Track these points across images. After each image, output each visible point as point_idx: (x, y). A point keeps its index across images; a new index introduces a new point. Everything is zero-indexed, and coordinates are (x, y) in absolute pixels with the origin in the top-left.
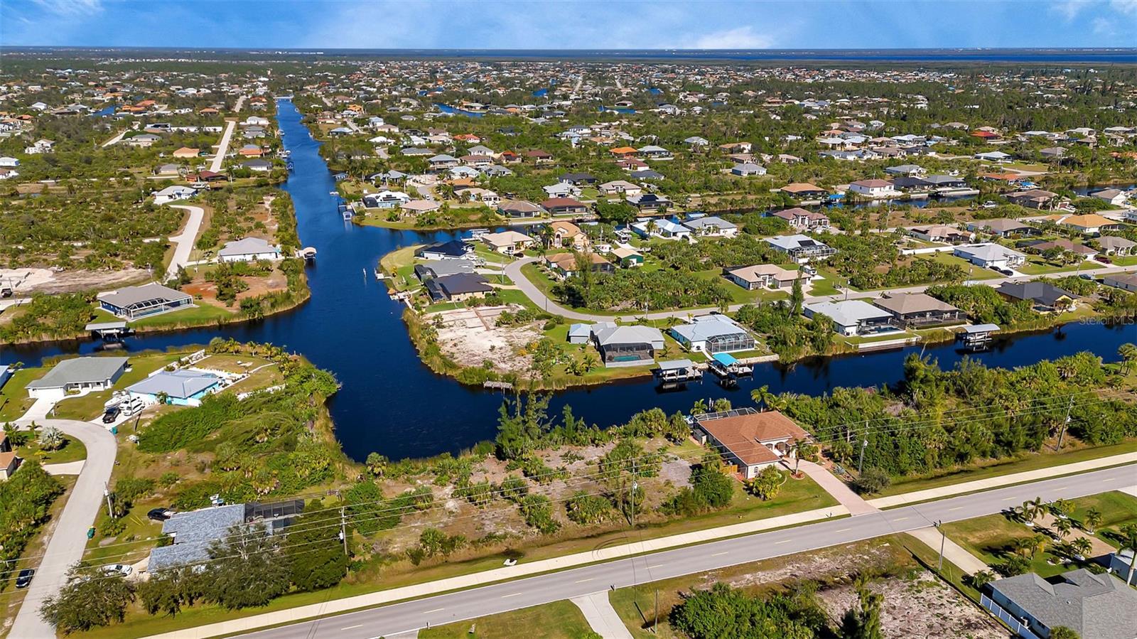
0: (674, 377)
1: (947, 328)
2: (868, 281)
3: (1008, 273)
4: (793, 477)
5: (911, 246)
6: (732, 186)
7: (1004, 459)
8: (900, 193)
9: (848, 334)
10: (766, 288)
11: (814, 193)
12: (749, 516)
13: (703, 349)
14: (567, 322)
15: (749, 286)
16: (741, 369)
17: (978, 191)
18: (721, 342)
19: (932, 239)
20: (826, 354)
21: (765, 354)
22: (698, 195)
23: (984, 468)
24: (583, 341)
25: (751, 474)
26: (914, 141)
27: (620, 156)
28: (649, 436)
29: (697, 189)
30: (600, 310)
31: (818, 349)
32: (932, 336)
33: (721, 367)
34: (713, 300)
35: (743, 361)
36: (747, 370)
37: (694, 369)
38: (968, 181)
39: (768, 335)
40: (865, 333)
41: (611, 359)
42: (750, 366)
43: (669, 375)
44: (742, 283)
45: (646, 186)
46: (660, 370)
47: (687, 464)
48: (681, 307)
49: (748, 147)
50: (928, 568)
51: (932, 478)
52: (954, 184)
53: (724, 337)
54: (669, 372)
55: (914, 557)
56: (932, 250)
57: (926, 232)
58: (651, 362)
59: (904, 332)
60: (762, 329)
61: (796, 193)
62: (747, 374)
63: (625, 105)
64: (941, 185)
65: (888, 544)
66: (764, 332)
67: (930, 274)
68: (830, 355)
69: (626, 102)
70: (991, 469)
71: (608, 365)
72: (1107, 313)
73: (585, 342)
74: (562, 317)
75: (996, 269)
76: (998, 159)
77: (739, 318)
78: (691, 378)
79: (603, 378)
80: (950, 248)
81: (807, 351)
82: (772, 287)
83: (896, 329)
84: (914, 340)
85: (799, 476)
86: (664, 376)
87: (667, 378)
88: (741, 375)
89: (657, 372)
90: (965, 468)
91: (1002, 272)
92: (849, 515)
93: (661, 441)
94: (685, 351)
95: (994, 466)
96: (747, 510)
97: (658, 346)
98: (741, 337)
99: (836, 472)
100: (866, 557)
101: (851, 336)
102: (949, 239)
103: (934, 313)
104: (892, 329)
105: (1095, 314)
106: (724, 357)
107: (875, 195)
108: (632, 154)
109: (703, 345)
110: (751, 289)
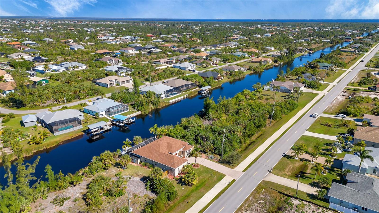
0: (98, 132)
1: (193, 90)
2: (153, 78)
3: (194, 71)
4: (195, 168)
5: (157, 66)
6: (74, 53)
7: (260, 133)
8: (138, 52)
9: (162, 98)
10: (115, 86)
11: (108, 53)
12: (191, 199)
13: (105, 115)
14: (17, 116)
15: (108, 86)
16: (129, 120)
17: (161, 50)
18: (111, 111)
19: (162, 63)
20: (159, 107)
21: (134, 112)
23: (256, 139)
24: (33, 124)
25: (177, 173)
26: (130, 38)
27: (13, 45)
28: (105, 168)
30: (35, 107)
31: (156, 106)
32: (191, 93)
33: (119, 121)
34: (95, 93)
35: (128, 116)
36: (132, 120)
37: (106, 125)
38: (157, 47)
39: (130, 104)
40: (168, 96)
41: (56, 130)
42: (132, 118)
43: (95, 131)
44: (104, 85)
46: (89, 129)
47: (138, 179)
48: (80, 99)
49: (72, 41)
50: (292, 197)
51: (245, 150)
52: (154, 48)
53: (113, 108)
54: (94, 130)
55: (280, 192)
56: (166, 67)
57: (159, 61)
58: (80, 127)
59: (180, 94)
60: (127, 102)
61: (102, 53)
62: (132, 122)
64: (150, 49)
65: (264, 190)
66: (128, 103)
67: (171, 74)
68: (161, 107)
69: (7, 29)
70: (259, 139)
71: (56, 134)
72: (231, 79)
73: (34, 125)
74: (13, 114)
75: (189, 70)
76: (160, 42)
77: (113, 98)
78: (107, 131)
79: (56, 142)
80: (170, 66)
81: (151, 107)
82: (117, 85)
83: (177, 93)
84: (186, 96)
85: (197, 166)
86: (92, 132)
87: (94, 133)
88: (130, 124)
89: (88, 132)
90: (251, 141)
91: (192, 71)
92: (234, 181)
93: (114, 170)
94: (96, 118)
95: (259, 137)
96: (188, 196)
97: (82, 118)
98: (120, 106)
99: (210, 158)
101: (163, 98)
102: (167, 63)
103: (186, 85)
104: (175, 94)
105: (229, 79)
106: (118, 116)
107: (130, 53)
109: (104, 113)
110: (109, 87)
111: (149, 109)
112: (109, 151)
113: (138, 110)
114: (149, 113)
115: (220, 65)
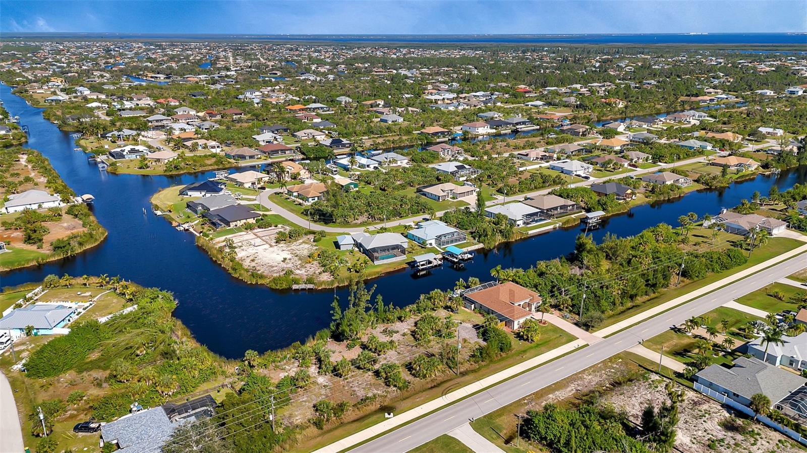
0: (425, 267)
1: (573, 216)
2: (511, 189)
3: (587, 178)
4: (541, 325)
5: (522, 165)
6: (387, 130)
7: (653, 295)
8: (494, 131)
9: (518, 225)
10: (449, 199)
11: (442, 133)
12: (528, 355)
13: (434, 245)
14: (328, 235)
15: (439, 199)
16: (466, 255)
17: (538, 127)
18: (443, 238)
19: (532, 159)
20: (511, 240)
21: (474, 244)
22: (367, 138)
23: (644, 302)
24: (350, 248)
25: (516, 327)
26: (483, 96)
27: (295, 111)
28: (433, 309)
29: (364, 133)
30: (346, 224)
31: (506, 237)
32: (568, 221)
33: (452, 255)
34: (421, 210)
35: (465, 250)
36: (470, 256)
37: (435, 259)
38: (531, 120)
39: (469, 231)
40: (528, 224)
41: (377, 258)
42: (470, 253)
43: (422, 265)
44: (433, 197)
45: (327, 132)
46: (415, 262)
47: (470, 326)
48: (401, 217)
49: (382, 103)
50: (652, 372)
51: (620, 314)
52: (524, 123)
53: (445, 235)
54: (421, 263)
55: (640, 365)
56: (537, 166)
57: (527, 155)
58: (404, 257)
59: (550, 221)
60: (465, 227)
61: (432, 134)
62: (469, 259)
63: (277, 74)
64: (517, 124)
65: (620, 360)
66: (466, 229)
67: (544, 182)
68: (514, 240)
69: (277, 72)
70: (648, 302)
71: (376, 263)
72: (652, 199)
73: (351, 249)
74: (325, 232)
75: (579, 176)
76: (540, 106)
77: (445, 219)
78: (436, 266)
79: (378, 273)
80: (545, 165)
81: (499, 239)
82: (453, 198)
83: (544, 220)
84: (558, 225)
85: (544, 323)
86: (419, 266)
87: (421, 267)
88: (466, 260)
89: (412, 264)
90: (634, 304)
91: (583, 177)
92: (587, 345)
93: (442, 313)
94: (422, 248)
95: (648, 300)
96: (525, 351)
97: (405, 246)
98: (455, 234)
99: (564, 317)
100: (612, 370)
101: (520, 226)
102: (542, 159)
103: (562, 207)
104: (541, 220)
105: (647, 200)
106: (451, 248)
107: (480, 133)
108: (303, 110)
109: (433, 242)
110: (441, 200)
111: (495, 242)
112: (439, 290)
113: (479, 242)
114: (494, 248)
115: (643, 167)
